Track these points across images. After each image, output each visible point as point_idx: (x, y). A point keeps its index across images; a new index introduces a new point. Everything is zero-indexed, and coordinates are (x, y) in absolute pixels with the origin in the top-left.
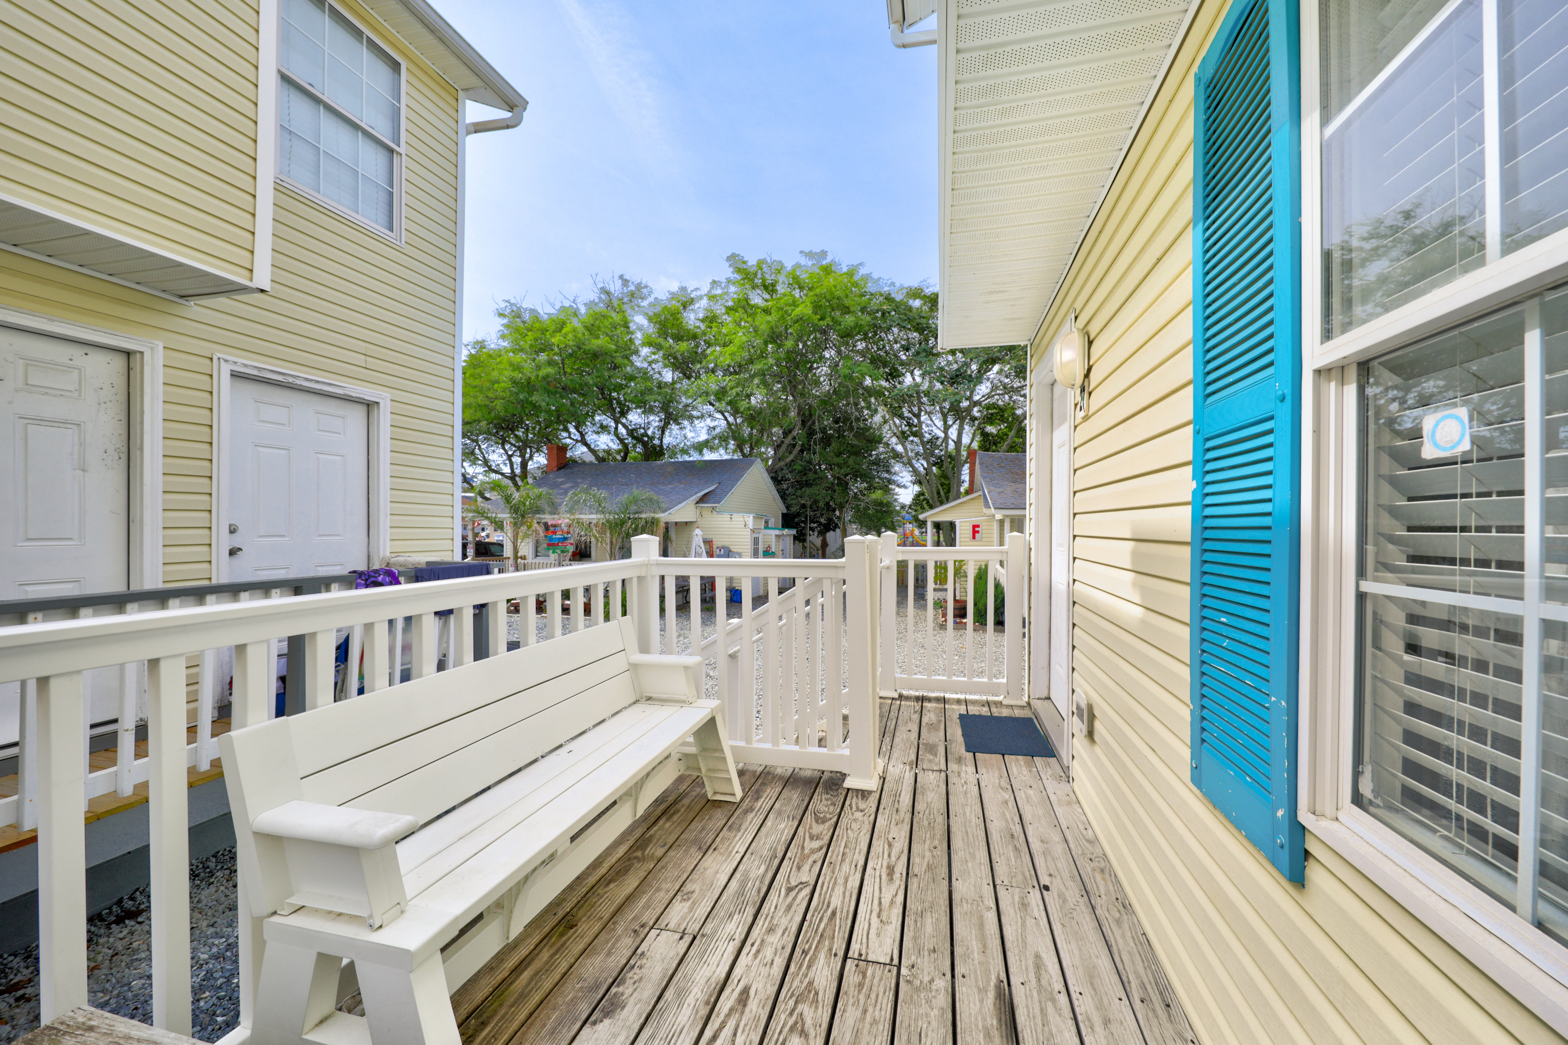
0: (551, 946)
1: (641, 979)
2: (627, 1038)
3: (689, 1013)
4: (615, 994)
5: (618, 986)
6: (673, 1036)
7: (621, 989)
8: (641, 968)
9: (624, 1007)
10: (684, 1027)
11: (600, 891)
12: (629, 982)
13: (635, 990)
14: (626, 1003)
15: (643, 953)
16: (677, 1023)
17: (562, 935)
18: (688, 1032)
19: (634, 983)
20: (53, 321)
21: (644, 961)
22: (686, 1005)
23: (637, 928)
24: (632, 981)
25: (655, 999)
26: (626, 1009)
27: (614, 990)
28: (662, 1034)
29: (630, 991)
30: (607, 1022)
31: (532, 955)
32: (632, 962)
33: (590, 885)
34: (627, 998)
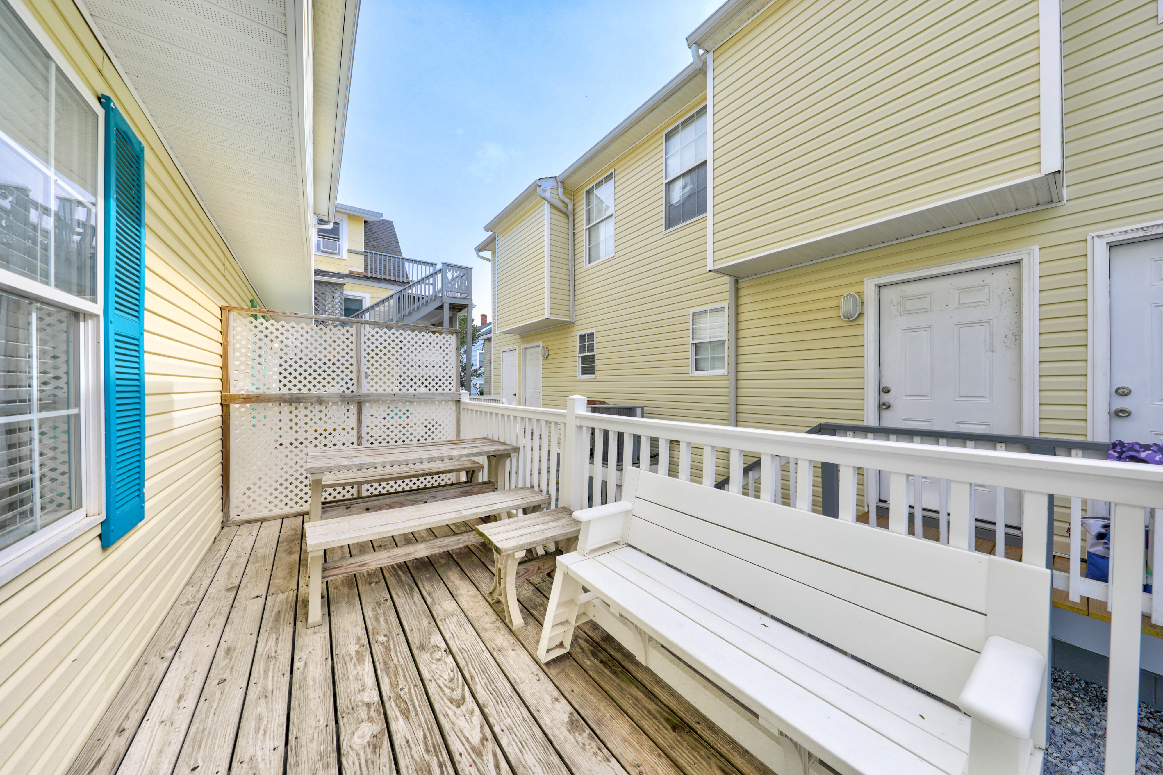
0: (659, 712)
1: (585, 750)
2: (546, 725)
3: (528, 762)
4: (584, 731)
5: (590, 735)
6: (523, 746)
7: (585, 735)
8: (594, 753)
9: (569, 731)
10: (523, 755)
11: (713, 760)
12: (587, 742)
13: (577, 742)
14: (571, 734)
15: (609, 761)
16: (529, 752)
17: (667, 720)
18: (516, 754)
19: (584, 744)
20: (962, 262)
21: (599, 758)
22: (537, 764)
23: (642, 768)
24: (586, 743)
25: (559, 750)
26: (566, 732)
27: (588, 731)
28: (530, 741)
29: (579, 739)
30: (567, 719)
31: (657, 701)
32: (605, 751)
33: (730, 757)
34: (575, 735)
